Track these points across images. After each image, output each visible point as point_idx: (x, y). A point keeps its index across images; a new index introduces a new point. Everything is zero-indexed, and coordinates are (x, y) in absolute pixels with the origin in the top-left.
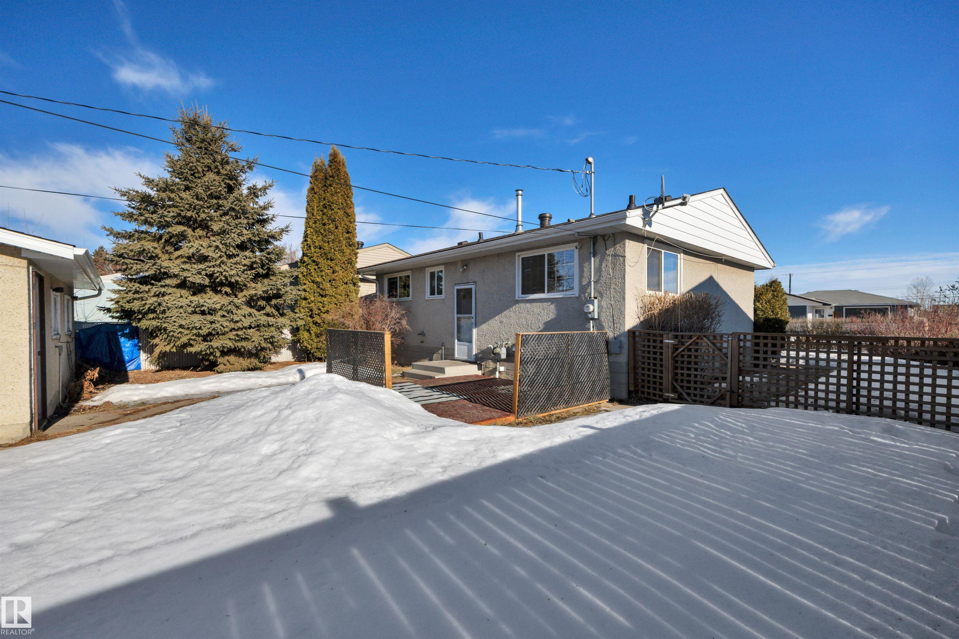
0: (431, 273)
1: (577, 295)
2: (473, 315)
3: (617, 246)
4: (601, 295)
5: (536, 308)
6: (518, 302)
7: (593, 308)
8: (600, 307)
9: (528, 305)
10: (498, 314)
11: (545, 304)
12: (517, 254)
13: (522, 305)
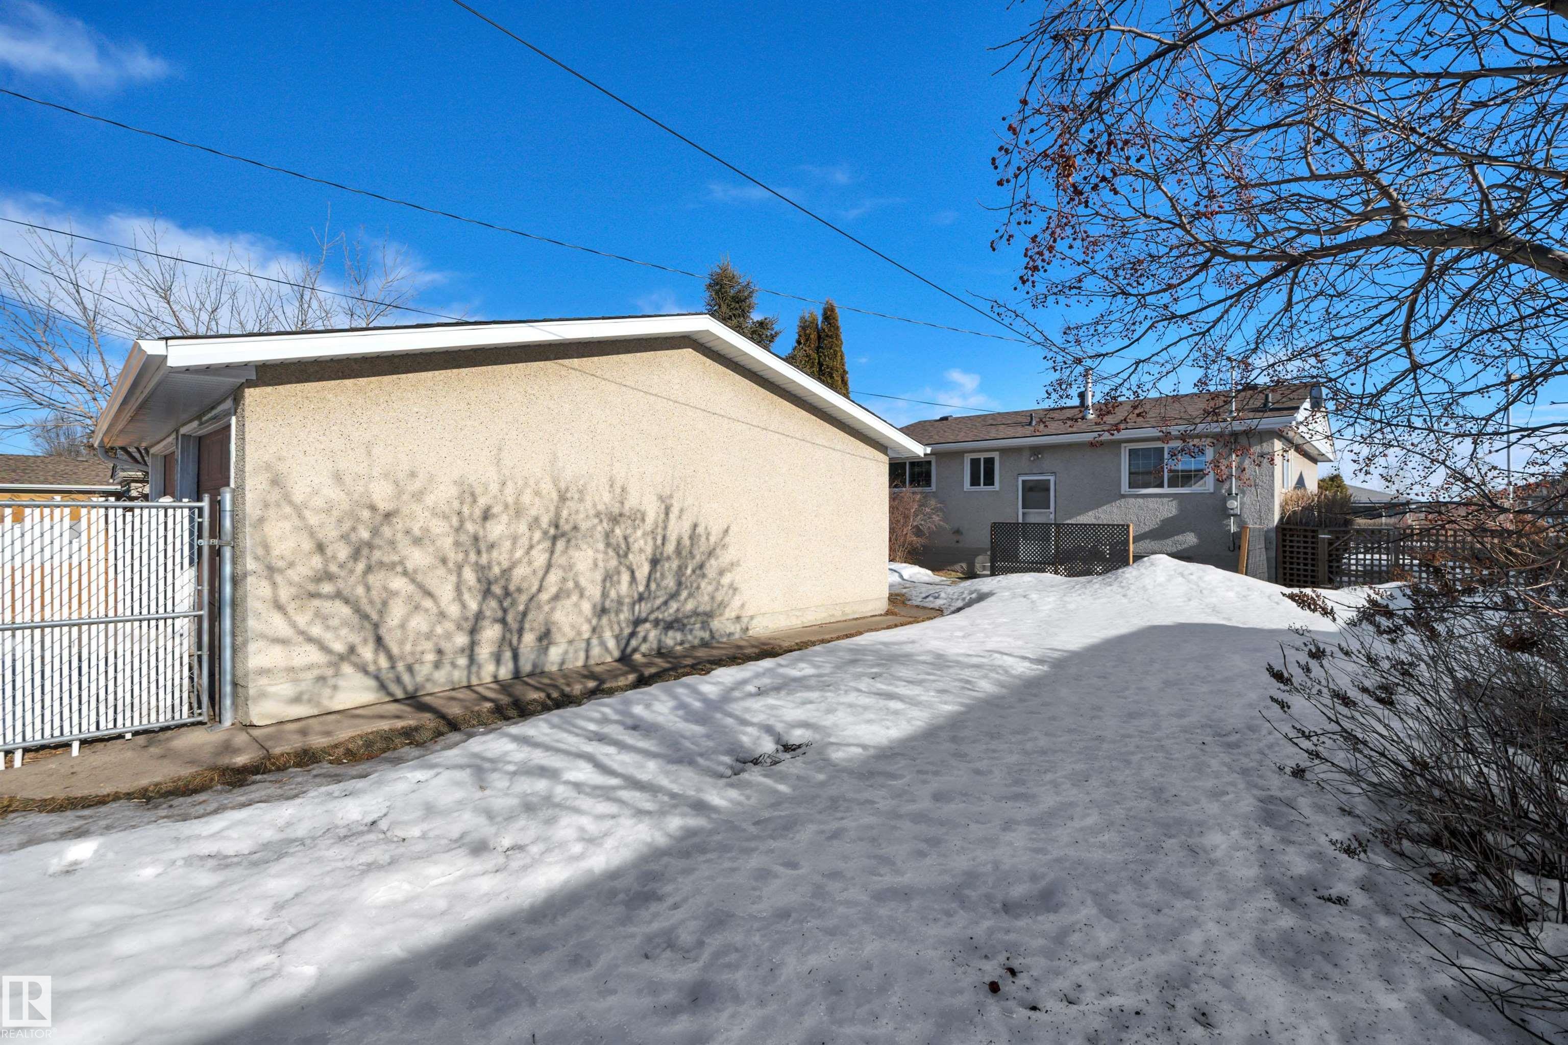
0: (972, 460)
1: (1212, 490)
2: (1052, 509)
3: (1265, 445)
4: (1243, 492)
5: (1152, 503)
6: (1124, 496)
7: (1233, 504)
8: (1242, 504)
9: (1140, 500)
10: (1092, 509)
11: (1165, 500)
12: (1123, 445)
13: (1131, 500)
